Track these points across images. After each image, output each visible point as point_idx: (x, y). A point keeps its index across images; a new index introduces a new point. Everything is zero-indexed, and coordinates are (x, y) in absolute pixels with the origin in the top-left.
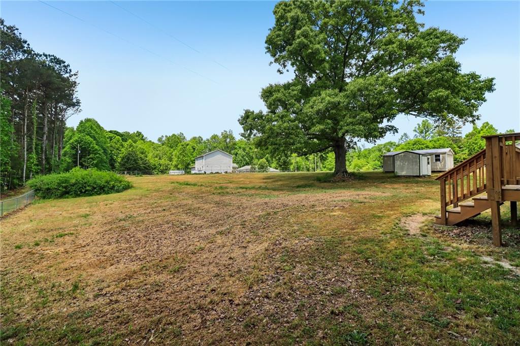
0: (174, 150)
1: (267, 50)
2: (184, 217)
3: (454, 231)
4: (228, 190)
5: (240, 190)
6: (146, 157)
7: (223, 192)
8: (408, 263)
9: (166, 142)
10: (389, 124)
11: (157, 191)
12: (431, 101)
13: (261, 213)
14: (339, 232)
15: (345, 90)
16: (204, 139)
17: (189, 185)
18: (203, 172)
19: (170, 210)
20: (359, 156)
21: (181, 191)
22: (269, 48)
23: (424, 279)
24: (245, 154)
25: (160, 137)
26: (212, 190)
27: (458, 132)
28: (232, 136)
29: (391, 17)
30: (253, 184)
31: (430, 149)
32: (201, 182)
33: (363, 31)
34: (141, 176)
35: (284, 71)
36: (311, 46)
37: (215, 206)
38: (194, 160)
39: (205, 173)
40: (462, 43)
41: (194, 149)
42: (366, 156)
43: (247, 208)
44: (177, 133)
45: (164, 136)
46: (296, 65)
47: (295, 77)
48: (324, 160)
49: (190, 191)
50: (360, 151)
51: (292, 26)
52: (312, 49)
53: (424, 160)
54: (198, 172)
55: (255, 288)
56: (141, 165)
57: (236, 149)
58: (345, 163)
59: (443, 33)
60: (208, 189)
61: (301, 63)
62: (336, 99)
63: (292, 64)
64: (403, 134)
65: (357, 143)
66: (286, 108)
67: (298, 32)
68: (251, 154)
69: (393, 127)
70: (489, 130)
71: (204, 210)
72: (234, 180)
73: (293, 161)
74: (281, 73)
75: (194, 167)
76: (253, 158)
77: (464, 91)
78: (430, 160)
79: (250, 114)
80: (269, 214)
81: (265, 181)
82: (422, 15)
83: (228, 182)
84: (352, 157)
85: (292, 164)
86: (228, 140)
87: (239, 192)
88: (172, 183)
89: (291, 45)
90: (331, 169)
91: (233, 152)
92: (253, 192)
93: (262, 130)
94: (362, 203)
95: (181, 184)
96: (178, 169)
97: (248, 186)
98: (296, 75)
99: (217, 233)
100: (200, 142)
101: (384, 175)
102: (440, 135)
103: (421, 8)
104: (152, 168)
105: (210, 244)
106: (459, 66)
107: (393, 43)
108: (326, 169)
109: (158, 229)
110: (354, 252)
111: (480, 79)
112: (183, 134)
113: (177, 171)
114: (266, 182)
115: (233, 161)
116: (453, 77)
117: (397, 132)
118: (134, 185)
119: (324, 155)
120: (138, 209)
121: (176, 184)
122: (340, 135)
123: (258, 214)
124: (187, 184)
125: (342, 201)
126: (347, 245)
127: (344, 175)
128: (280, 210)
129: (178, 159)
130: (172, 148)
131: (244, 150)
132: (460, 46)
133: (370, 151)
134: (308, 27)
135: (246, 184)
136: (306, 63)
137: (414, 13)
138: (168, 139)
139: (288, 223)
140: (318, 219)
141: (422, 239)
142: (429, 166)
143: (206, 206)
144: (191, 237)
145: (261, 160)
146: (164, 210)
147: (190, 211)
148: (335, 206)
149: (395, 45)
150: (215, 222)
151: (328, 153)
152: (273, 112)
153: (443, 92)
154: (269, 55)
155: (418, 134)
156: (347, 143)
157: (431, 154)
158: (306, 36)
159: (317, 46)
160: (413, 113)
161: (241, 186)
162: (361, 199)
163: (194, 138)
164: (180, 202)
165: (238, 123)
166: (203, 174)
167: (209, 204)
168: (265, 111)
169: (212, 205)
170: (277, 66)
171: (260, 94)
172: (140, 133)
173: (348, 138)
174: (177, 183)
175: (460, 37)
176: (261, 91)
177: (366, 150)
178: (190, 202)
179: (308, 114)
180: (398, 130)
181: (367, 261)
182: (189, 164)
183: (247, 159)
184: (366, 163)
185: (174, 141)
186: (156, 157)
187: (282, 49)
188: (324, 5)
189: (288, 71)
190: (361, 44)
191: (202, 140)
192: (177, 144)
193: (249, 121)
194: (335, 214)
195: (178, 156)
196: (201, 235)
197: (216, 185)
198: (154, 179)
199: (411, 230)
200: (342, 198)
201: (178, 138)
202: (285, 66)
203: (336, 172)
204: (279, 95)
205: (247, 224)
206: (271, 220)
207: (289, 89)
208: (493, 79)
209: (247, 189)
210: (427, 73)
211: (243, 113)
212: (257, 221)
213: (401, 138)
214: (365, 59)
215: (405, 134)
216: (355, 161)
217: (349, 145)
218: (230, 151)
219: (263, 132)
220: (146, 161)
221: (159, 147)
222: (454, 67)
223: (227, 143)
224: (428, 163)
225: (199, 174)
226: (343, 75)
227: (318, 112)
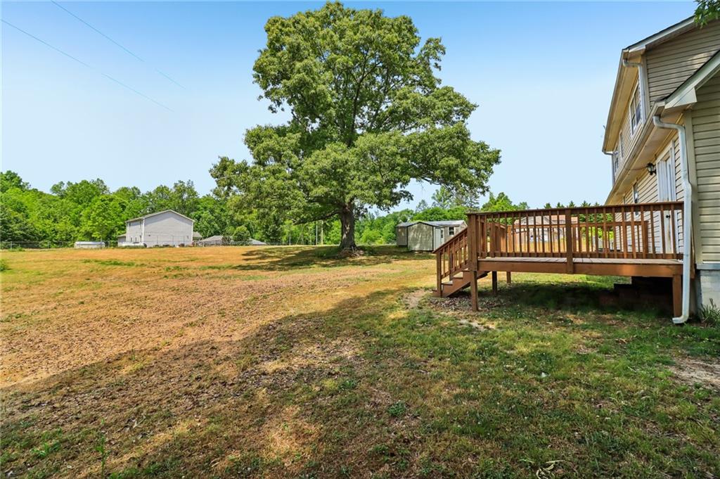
0: (85, 207)
1: (256, 79)
2: (123, 311)
3: (446, 302)
4: (190, 271)
5: (210, 271)
6: (27, 216)
7: (182, 275)
8: (401, 330)
9: (69, 192)
10: (403, 189)
11: (61, 274)
12: (443, 169)
13: (244, 298)
14: (340, 312)
15: (354, 145)
16: (143, 191)
17: (118, 264)
18: (142, 244)
19: (94, 302)
20: (372, 225)
21: (106, 273)
22: (259, 76)
23: (410, 341)
24: (212, 218)
25: (57, 184)
26: (163, 271)
27: (475, 202)
28: (192, 191)
29: (407, 67)
30: (229, 262)
31: (448, 220)
32: (141, 260)
33: (378, 75)
34: (20, 250)
35: (278, 109)
36: (314, 85)
37: (172, 293)
38: (124, 225)
39: (145, 246)
40: (473, 109)
41: (124, 207)
42: (379, 227)
43: (223, 293)
44: (91, 178)
45: (65, 183)
46: (295, 103)
47: (292, 118)
48: (328, 230)
49: (122, 274)
50: (372, 220)
51: (291, 55)
52: (315, 90)
53: (438, 232)
54: (132, 245)
55: (249, 370)
56: (17, 232)
57: (198, 209)
58: (353, 235)
59: (457, 96)
60: (156, 270)
61: (301, 103)
62: (343, 157)
63: (289, 102)
64: (420, 201)
65: (369, 210)
66: (280, 160)
67: (298, 65)
68: (223, 219)
69: (408, 193)
70: (504, 202)
71: (155, 300)
72: (198, 256)
73: (286, 230)
74: (275, 112)
75: (125, 237)
76: (226, 224)
77: (474, 161)
78: (443, 233)
79: (228, 163)
80: (256, 298)
81: (246, 257)
82: (438, 69)
83: (187, 259)
84: (364, 227)
85: (285, 234)
86: (186, 196)
87: (208, 274)
88: (86, 261)
89: (289, 79)
90: (336, 243)
91: (193, 214)
92: (230, 272)
93: (246, 187)
94: (368, 281)
95: (103, 263)
96: (93, 239)
97: (220, 265)
98: (294, 116)
99: (187, 325)
100: (135, 197)
101: (397, 250)
102: (458, 205)
103: (438, 62)
104: (39, 237)
105: (179, 338)
106: (469, 134)
107: (407, 98)
108: (330, 242)
109: (82, 328)
110: (355, 327)
111: (489, 150)
112: (102, 182)
113: (91, 243)
114: (247, 260)
115: (194, 228)
116: (463, 146)
117: (412, 199)
118: (10, 266)
119: (327, 224)
120: (29, 304)
121: (94, 264)
122: (347, 200)
123: (241, 300)
124: (116, 264)
125: (347, 279)
126: (347, 323)
127: (351, 250)
128: (270, 293)
129: (94, 222)
130: (80, 204)
131: (212, 211)
132: (472, 112)
133: (384, 220)
134: (312, 60)
135: (217, 262)
136: (308, 104)
137: (430, 66)
138: (74, 188)
139: (282, 307)
140: (318, 300)
141: (418, 311)
142: (443, 239)
143: (158, 295)
144: (146, 334)
145: (239, 228)
146: (82, 303)
147: (130, 302)
148: (339, 286)
149: (409, 101)
150: (176, 313)
151: (333, 221)
152: (261, 163)
153: (453, 161)
154: (257, 85)
155: (436, 202)
156: (356, 209)
157: (445, 227)
158: (308, 71)
159: (323, 87)
160: (429, 179)
161: (210, 265)
162: (368, 276)
163: (125, 190)
164: (109, 291)
165: (210, 174)
166: (142, 248)
167: (161, 291)
168: (251, 161)
169: (167, 293)
170: (268, 102)
171: (244, 137)
172: (15, 175)
173: (357, 202)
174: (96, 261)
175: (472, 102)
176: (245, 132)
177: (379, 218)
178: (128, 290)
179: (309, 171)
180: (413, 198)
181: (365, 333)
182: (113, 231)
183: (216, 225)
184: (380, 235)
185: (86, 193)
186: (48, 217)
187: (276, 80)
188: (332, 37)
189: (283, 110)
190: (374, 89)
191: (139, 193)
192: (91, 198)
193: (227, 173)
194: (337, 293)
195: (94, 218)
196: (161, 329)
197: (168, 265)
198: (48, 256)
199: (411, 304)
200: (347, 277)
201: (94, 188)
202: (279, 104)
203: (343, 246)
204: (271, 143)
205: (227, 312)
206: (260, 306)
207: (285, 135)
208: (499, 151)
209: (219, 268)
210: (439, 138)
211: (217, 162)
212: (241, 308)
213: (419, 206)
214: (378, 109)
215: (423, 201)
216: (367, 232)
217: (359, 212)
218: (189, 213)
219: (248, 190)
220: (26, 224)
221: (55, 200)
222: (463, 134)
223: (183, 200)
224: (442, 237)
225: (137, 247)
226: (353, 126)
227: (322, 171)
